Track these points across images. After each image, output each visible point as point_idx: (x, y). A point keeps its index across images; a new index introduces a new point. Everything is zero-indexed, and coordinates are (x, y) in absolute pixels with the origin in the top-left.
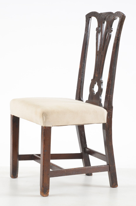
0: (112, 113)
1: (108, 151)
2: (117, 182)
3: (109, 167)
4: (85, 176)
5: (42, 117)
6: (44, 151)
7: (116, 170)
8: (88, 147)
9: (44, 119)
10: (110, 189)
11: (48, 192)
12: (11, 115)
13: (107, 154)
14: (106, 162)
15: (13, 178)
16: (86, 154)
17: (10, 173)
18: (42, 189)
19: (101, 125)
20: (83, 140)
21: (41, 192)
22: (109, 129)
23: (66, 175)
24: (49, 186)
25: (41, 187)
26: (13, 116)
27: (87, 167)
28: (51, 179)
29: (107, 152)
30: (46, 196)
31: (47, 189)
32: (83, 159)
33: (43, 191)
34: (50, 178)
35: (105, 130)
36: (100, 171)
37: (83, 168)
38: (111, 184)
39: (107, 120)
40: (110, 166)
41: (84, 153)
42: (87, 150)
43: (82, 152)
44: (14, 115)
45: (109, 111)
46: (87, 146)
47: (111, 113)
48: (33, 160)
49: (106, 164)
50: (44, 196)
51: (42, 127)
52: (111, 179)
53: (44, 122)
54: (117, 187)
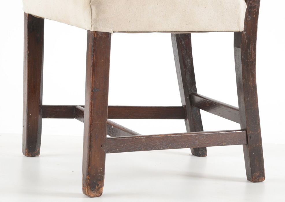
0: (258, 9)
1: (245, 98)
2: (263, 169)
3: (245, 135)
4: (190, 157)
5: (89, 8)
6: (92, 91)
7: (261, 143)
8: (199, 92)
9: (94, 14)
10: (245, 185)
11: (102, 186)
12: (25, 13)
13: (243, 105)
14: (239, 125)
15: (29, 156)
16: (195, 108)
17: (23, 145)
18: (87, 179)
19: (232, 35)
20: (188, 78)
21: (83, 186)
22: (248, 47)
23: (145, 150)
24: (103, 173)
25: (83, 175)
26: (30, 15)
27: (195, 133)
28: (109, 157)
29: (243, 100)
30: (97, 197)
31: (100, 180)
32: (188, 120)
33: (89, 184)
34: (107, 155)
35: (240, 49)
36: (225, 142)
37: (185, 134)
38: (250, 174)
39: (245, 24)
40: (249, 132)
41: (189, 105)
42: (197, 99)
43: (185, 104)
44: (30, 13)
45: (251, 2)
46: (196, 91)
47: (254, 7)
48: (75, 119)
49: (240, 129)
50: (90, 196)
51: (89, 32)
52: (249, 163)
53: (94, 21)
54: (262, 181)
